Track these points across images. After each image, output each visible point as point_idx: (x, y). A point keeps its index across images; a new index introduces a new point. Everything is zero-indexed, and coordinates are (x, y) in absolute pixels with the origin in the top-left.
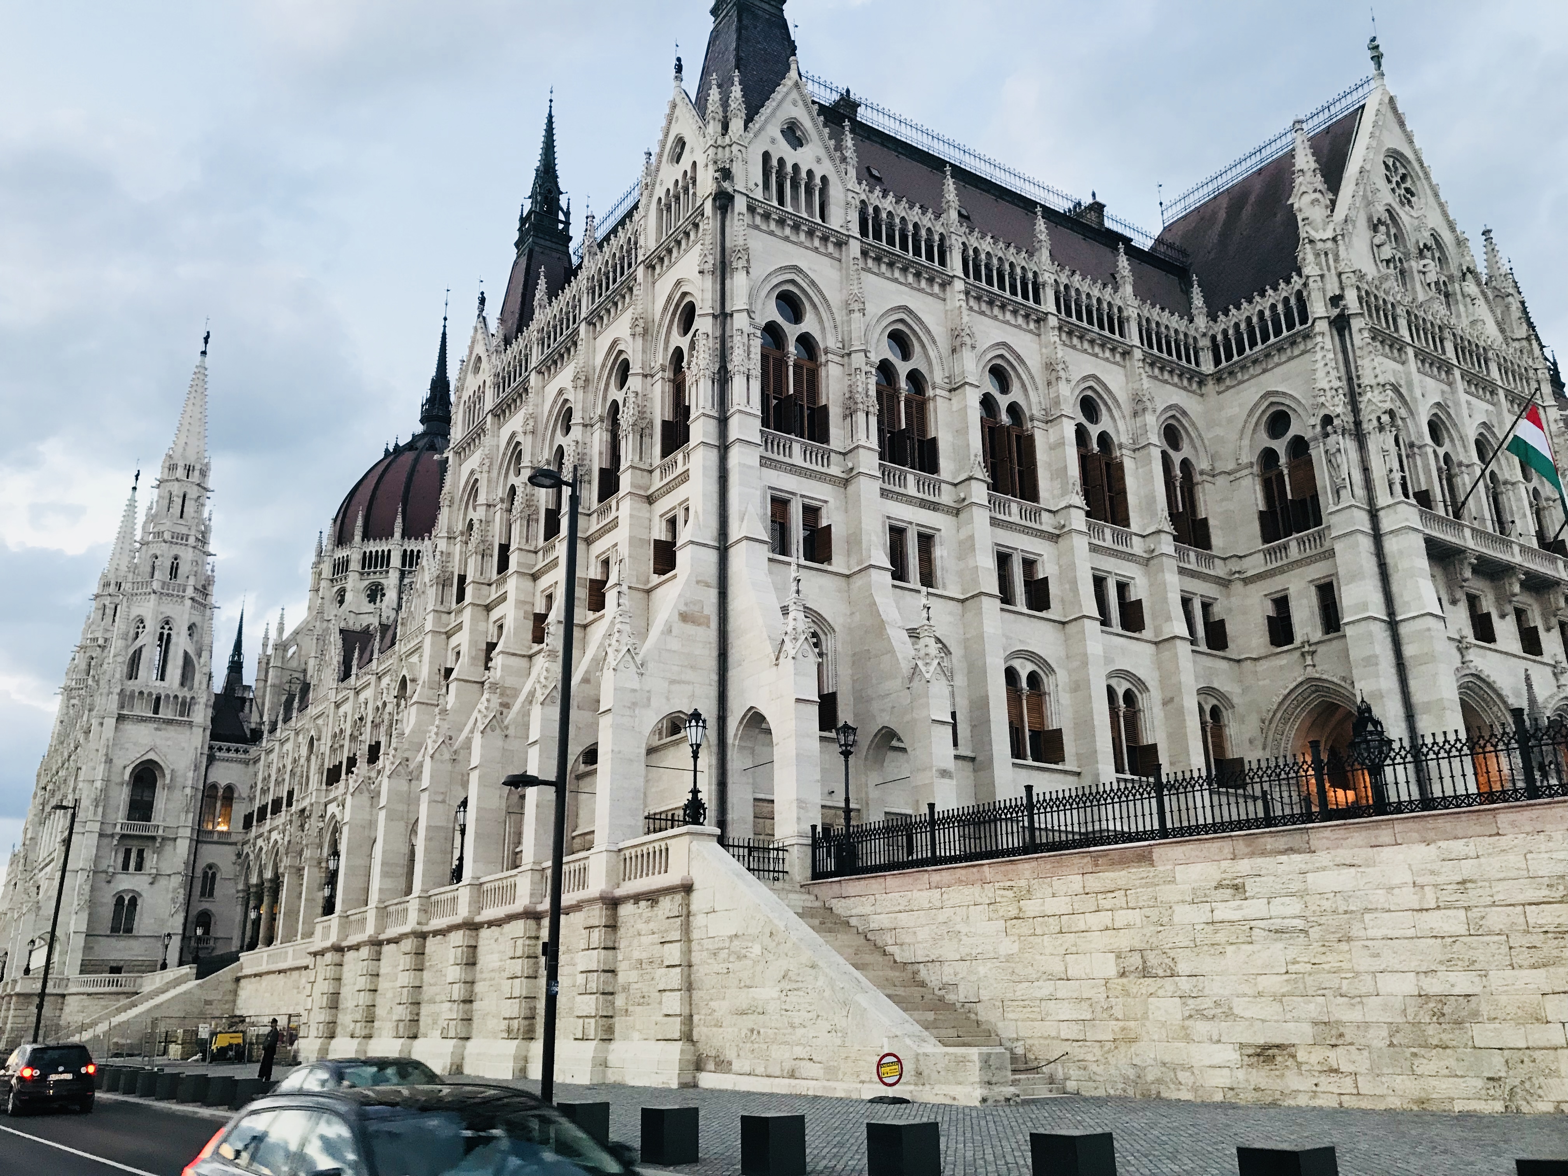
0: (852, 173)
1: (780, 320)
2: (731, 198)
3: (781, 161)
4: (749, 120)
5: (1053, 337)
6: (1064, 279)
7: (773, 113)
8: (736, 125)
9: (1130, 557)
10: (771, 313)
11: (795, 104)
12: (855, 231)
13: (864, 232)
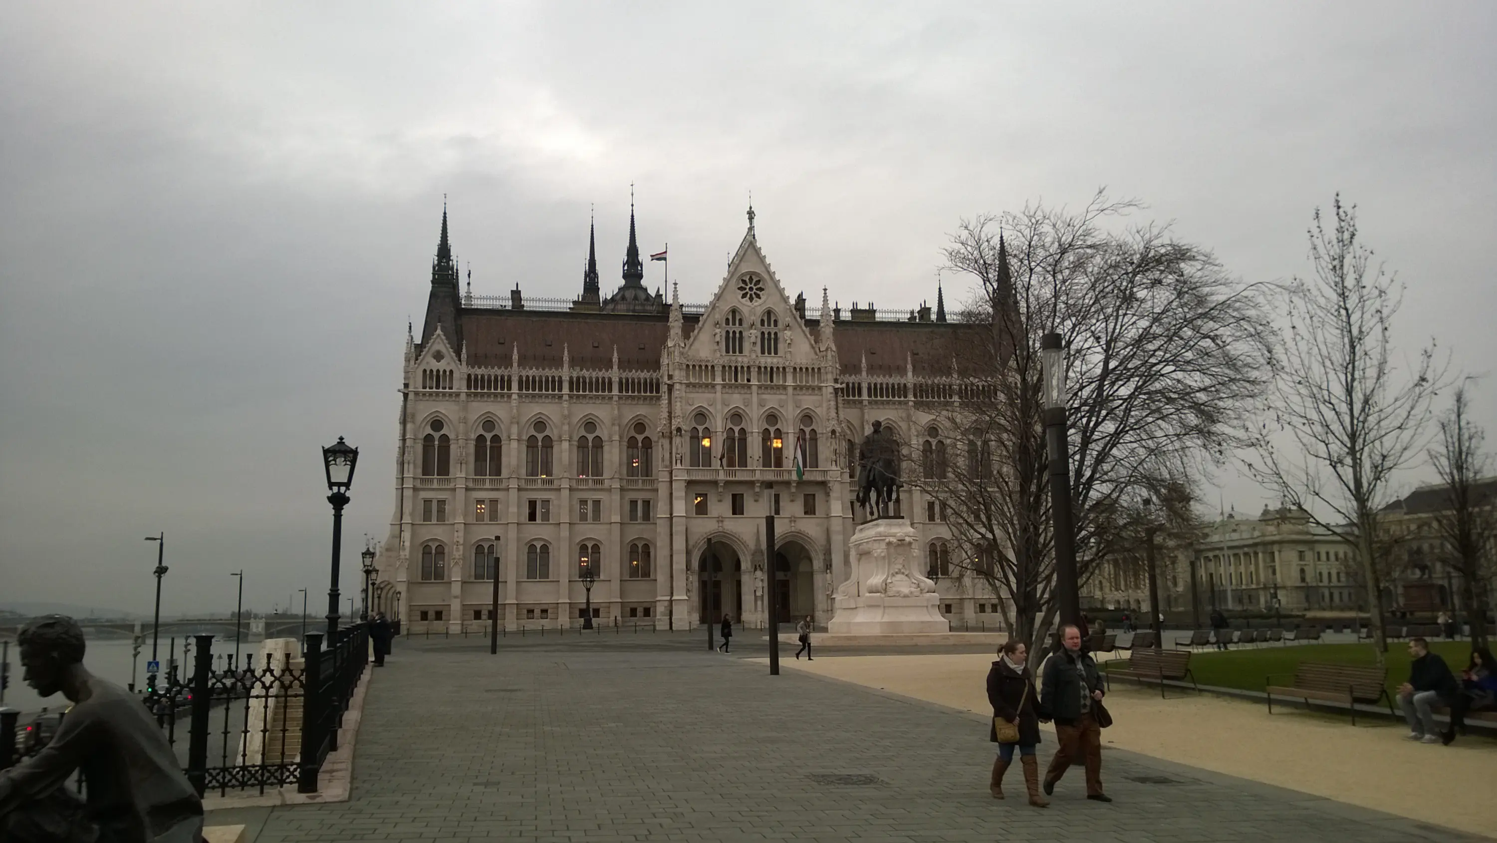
0: (464, 363)
1: (432, 432)
2: (408, 394)
3: (431, 371)
4: (417, 359)
5: (565, 404)
6: (575, 375)
7: (428, 351)
8: (412, 362)
9: (602, 490)
10: (429, 430)
11: (439, 343)
12: (464, 390)
13: (469, 387)
